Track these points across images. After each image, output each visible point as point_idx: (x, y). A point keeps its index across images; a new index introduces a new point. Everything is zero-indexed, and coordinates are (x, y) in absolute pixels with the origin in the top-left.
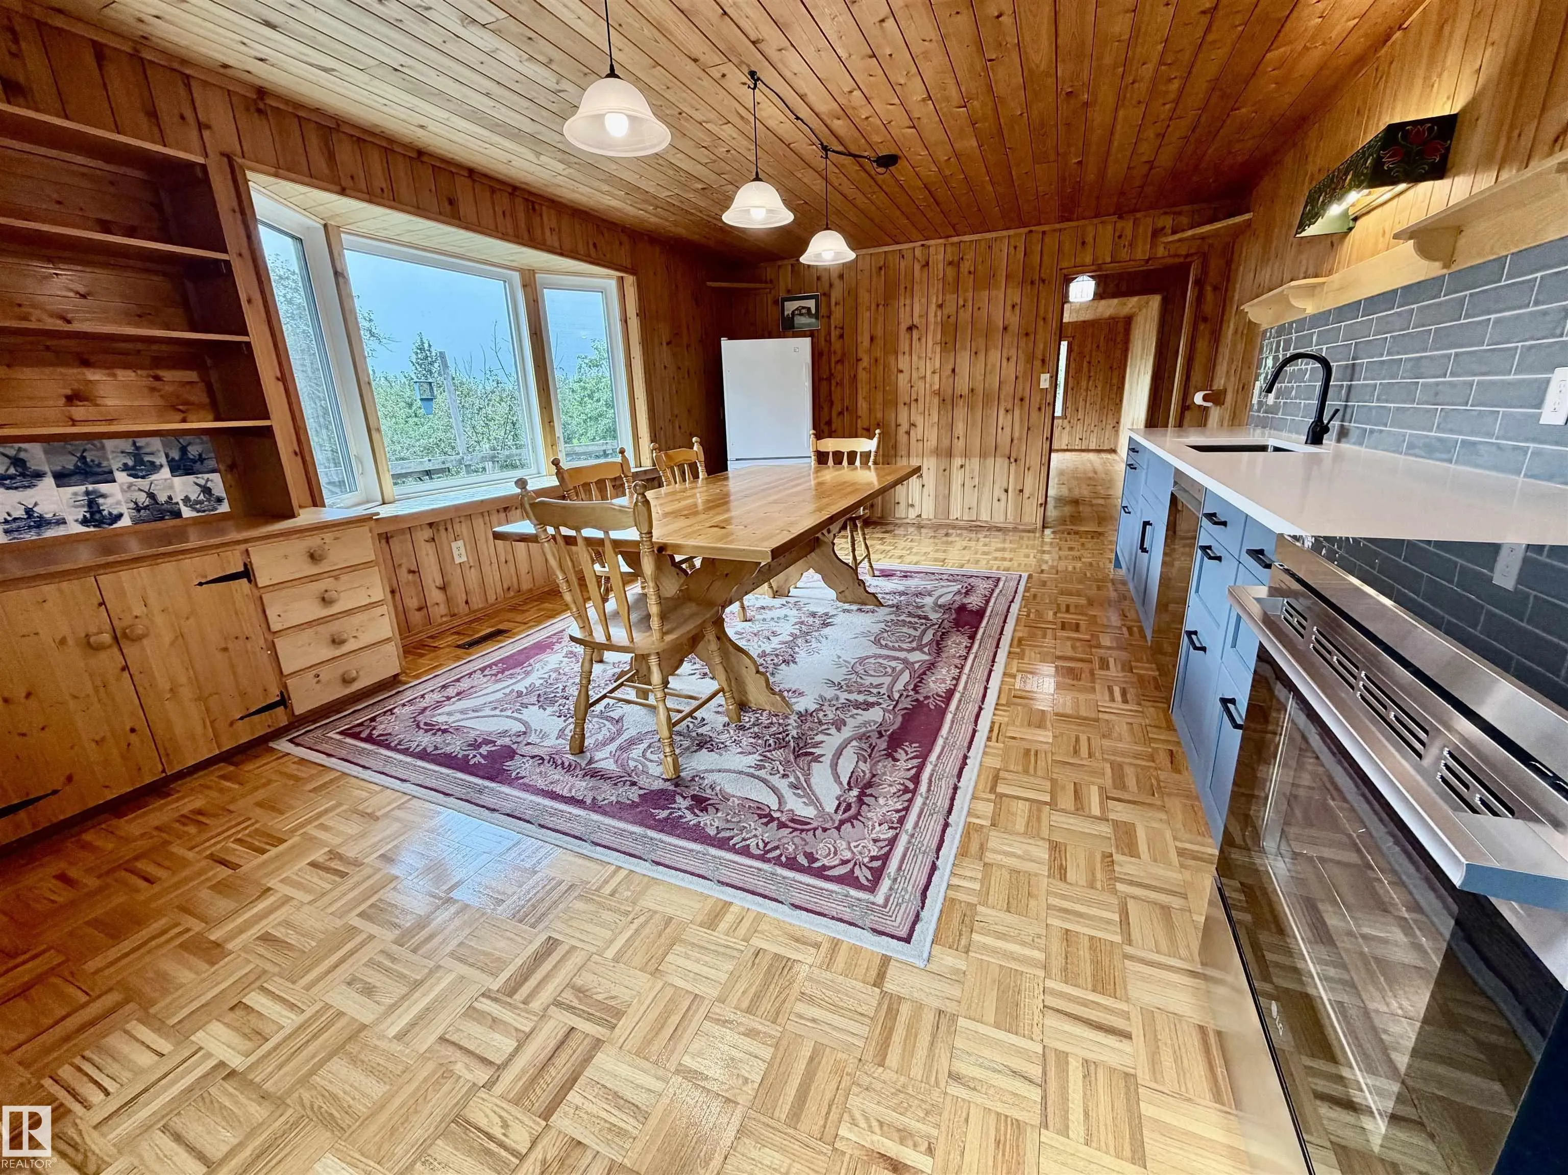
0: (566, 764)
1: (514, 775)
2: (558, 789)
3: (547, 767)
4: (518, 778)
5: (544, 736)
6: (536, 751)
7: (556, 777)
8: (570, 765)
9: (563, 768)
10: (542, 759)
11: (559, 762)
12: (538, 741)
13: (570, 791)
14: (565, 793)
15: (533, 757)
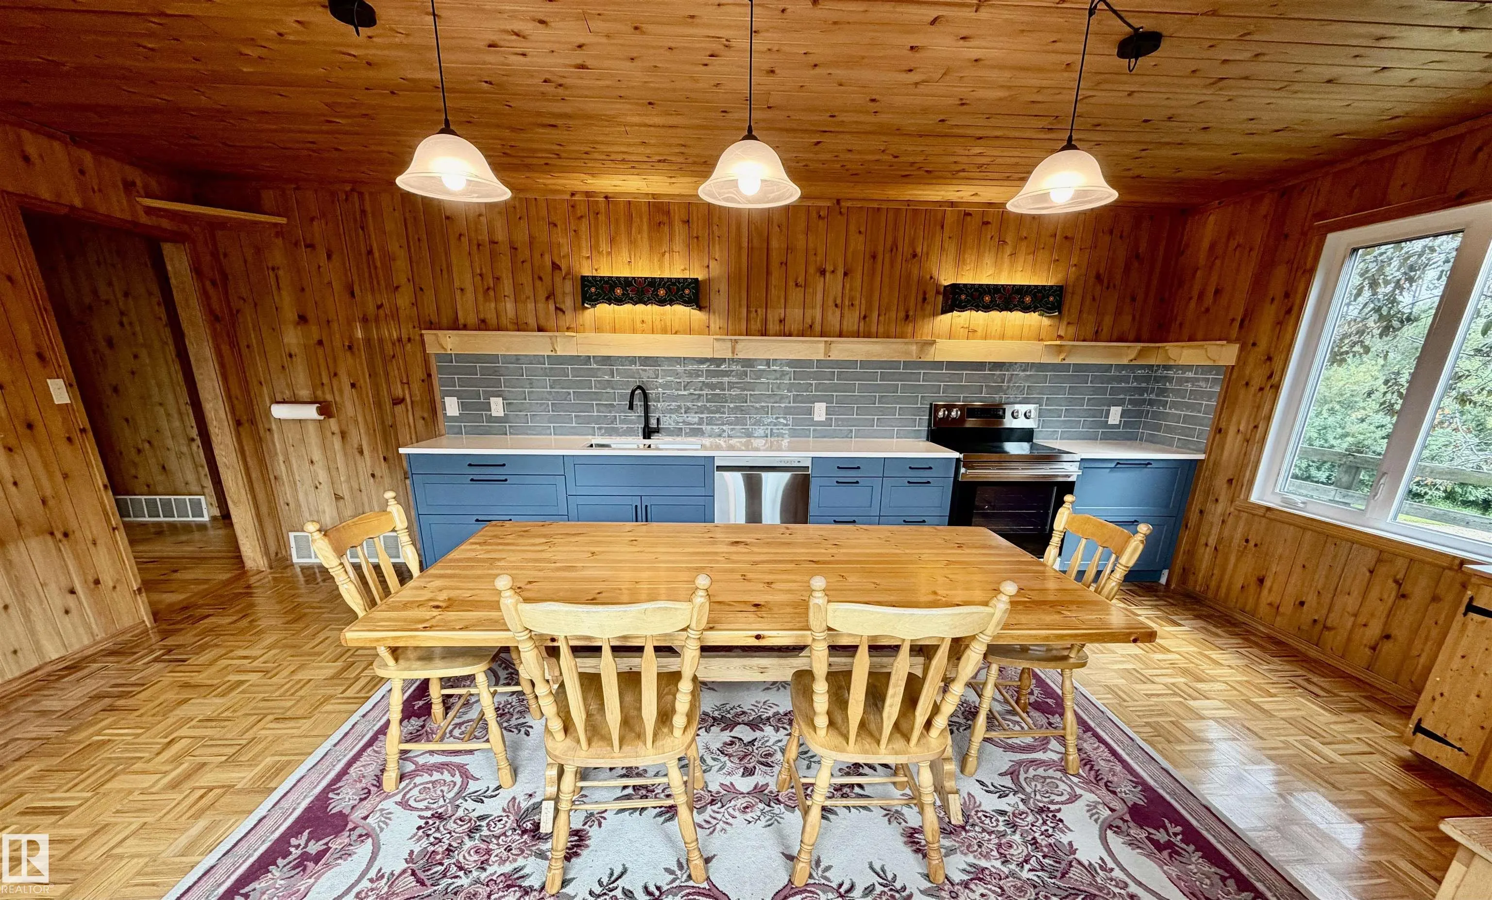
0: (1088, 767)
1: (1140, 788)
2: (1107, 754)
3: (1107, 776)
4: (1136, 783)
5: (1092, 808)
6: (1109, 797)
7: (1102, 763)
8: (1085, 765)
9: (1092, 766)
10: (1106, 785)
11: (1093, 773)
12: (1100, 807)
13: (1098, 747)
14: (1103, 747)
15: (1114, 793)
